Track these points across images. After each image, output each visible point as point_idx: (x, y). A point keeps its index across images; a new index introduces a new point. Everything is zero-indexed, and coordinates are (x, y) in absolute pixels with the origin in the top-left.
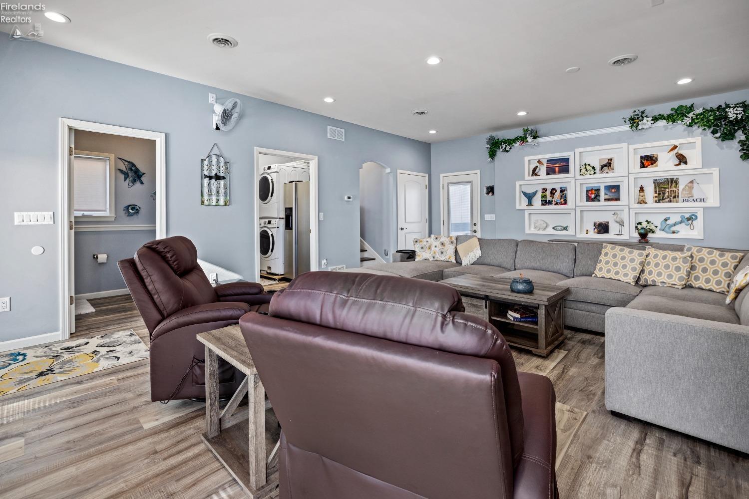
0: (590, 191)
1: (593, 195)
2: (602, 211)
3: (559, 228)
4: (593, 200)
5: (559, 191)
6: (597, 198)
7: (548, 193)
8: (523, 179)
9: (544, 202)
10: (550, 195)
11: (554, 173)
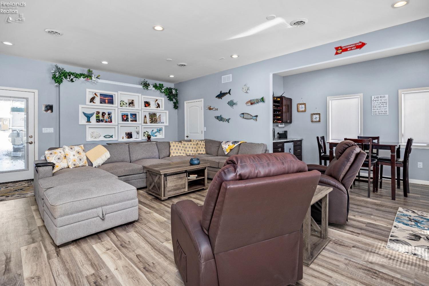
0: (123, 115)
1: (125, 118)
2: (130, 126)
3: (108, 136)
4: (125, 121)
5: (107, 114)
6: (127, 120)
7: (100, 115)
8: (85, 103)
9: (98, 121)
10: (102, 116)
11: (105, 103)
